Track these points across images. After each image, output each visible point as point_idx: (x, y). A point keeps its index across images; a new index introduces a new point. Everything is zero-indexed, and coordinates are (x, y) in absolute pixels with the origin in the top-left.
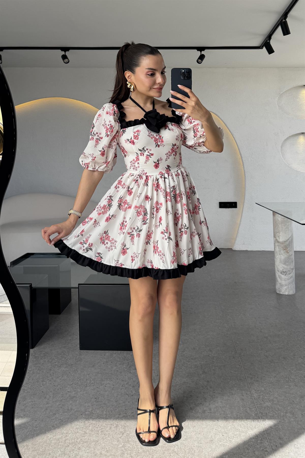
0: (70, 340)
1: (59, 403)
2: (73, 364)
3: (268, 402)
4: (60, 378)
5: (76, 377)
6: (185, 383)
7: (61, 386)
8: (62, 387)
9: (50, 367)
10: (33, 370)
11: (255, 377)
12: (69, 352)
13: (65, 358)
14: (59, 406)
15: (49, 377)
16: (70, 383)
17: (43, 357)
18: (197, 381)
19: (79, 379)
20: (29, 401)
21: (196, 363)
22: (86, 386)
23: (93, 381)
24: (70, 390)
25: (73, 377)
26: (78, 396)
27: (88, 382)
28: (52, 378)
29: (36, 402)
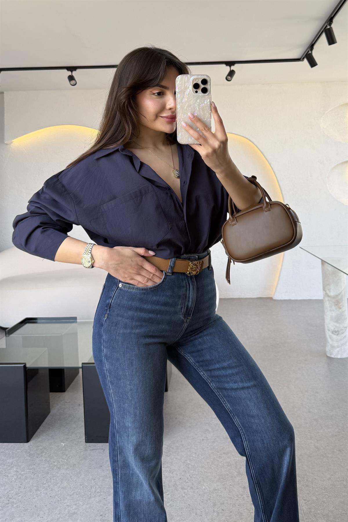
0: (75, 428)
2: (76, 464)
3: (322, 519)
4: (58, 485)
5: (79, 484)
6: (215, 490)
7: (59, 498)
8: (61, 499)
9: (47, 468)
10: (26, 473)
11: (304, 480)
12: (72, 446)
13: (66, 455)
15: (45, 484)
16: (71, 493)
17: (39, 454)
18: (230, 486)
19: (82, 486)
21: (229, 460)
22: (91, 496)
23: (99, 489)
24: (70, 504)
25: (75, 484)
26: (79, 512)
27: (93, 490)
28: (49, 486)
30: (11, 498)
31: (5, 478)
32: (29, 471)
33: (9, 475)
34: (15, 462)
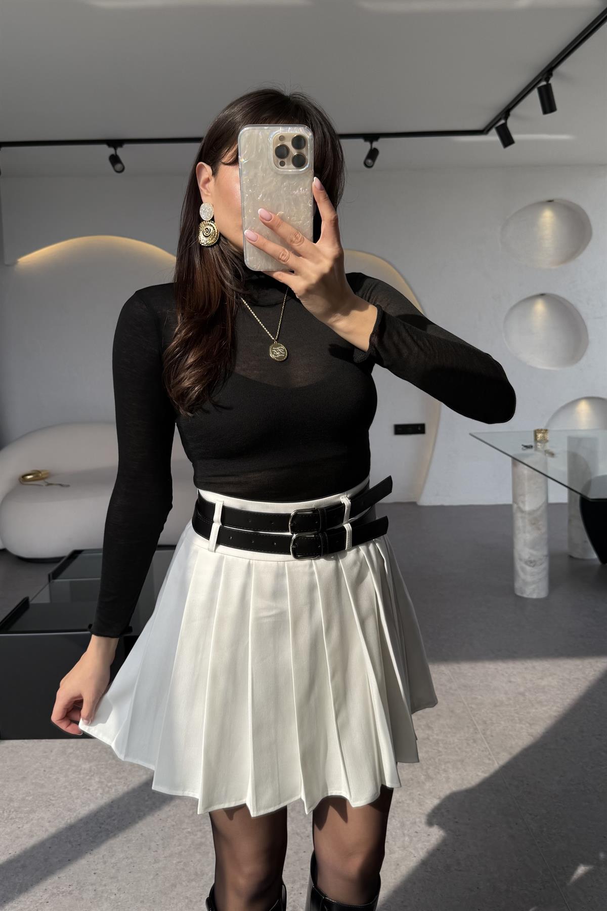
1: (178, 860)
7: (173, 820)
8: (176, 822)
10: (115, 785)
14: (178, 867)
15: (147, 801)
20: (121, 856)
24: (192, 829)
29: (135, 859)
30: (102, 824)
31: (86, 792)
32: (117, 780)
33: (91, 789)
34: (95, 768)
